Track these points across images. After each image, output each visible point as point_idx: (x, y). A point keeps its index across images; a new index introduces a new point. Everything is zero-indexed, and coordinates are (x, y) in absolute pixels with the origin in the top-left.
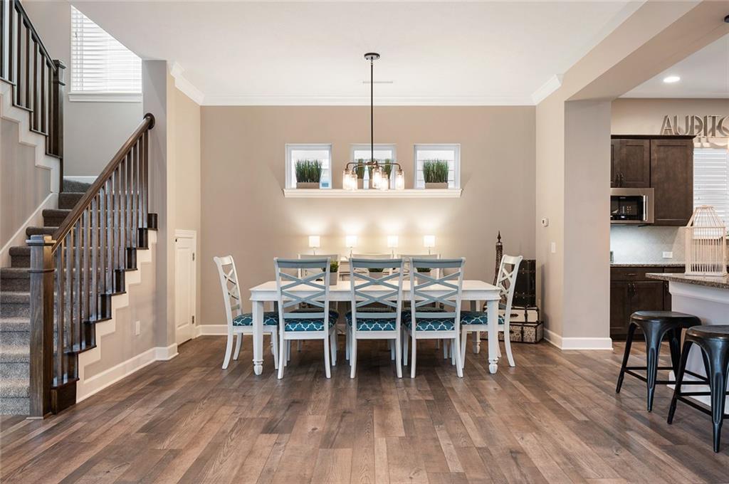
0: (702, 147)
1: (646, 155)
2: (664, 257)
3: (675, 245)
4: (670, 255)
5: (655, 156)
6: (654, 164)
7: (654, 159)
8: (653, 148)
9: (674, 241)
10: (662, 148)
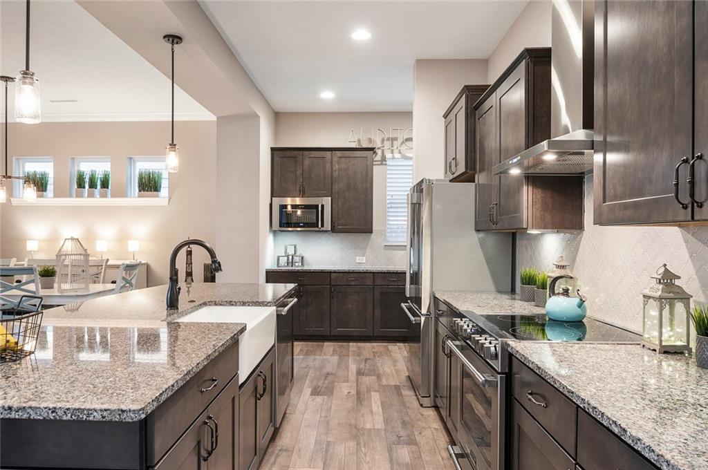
0: (393, 158)
1: (328, 165)
2: (357, 261)
3: (368, 250)
4: (363, 260)
5: (336, 167)
6: (335, 174)
7: (336, 171)
8: (335, 159)
9: (367, 247)
10: (343, 159)
